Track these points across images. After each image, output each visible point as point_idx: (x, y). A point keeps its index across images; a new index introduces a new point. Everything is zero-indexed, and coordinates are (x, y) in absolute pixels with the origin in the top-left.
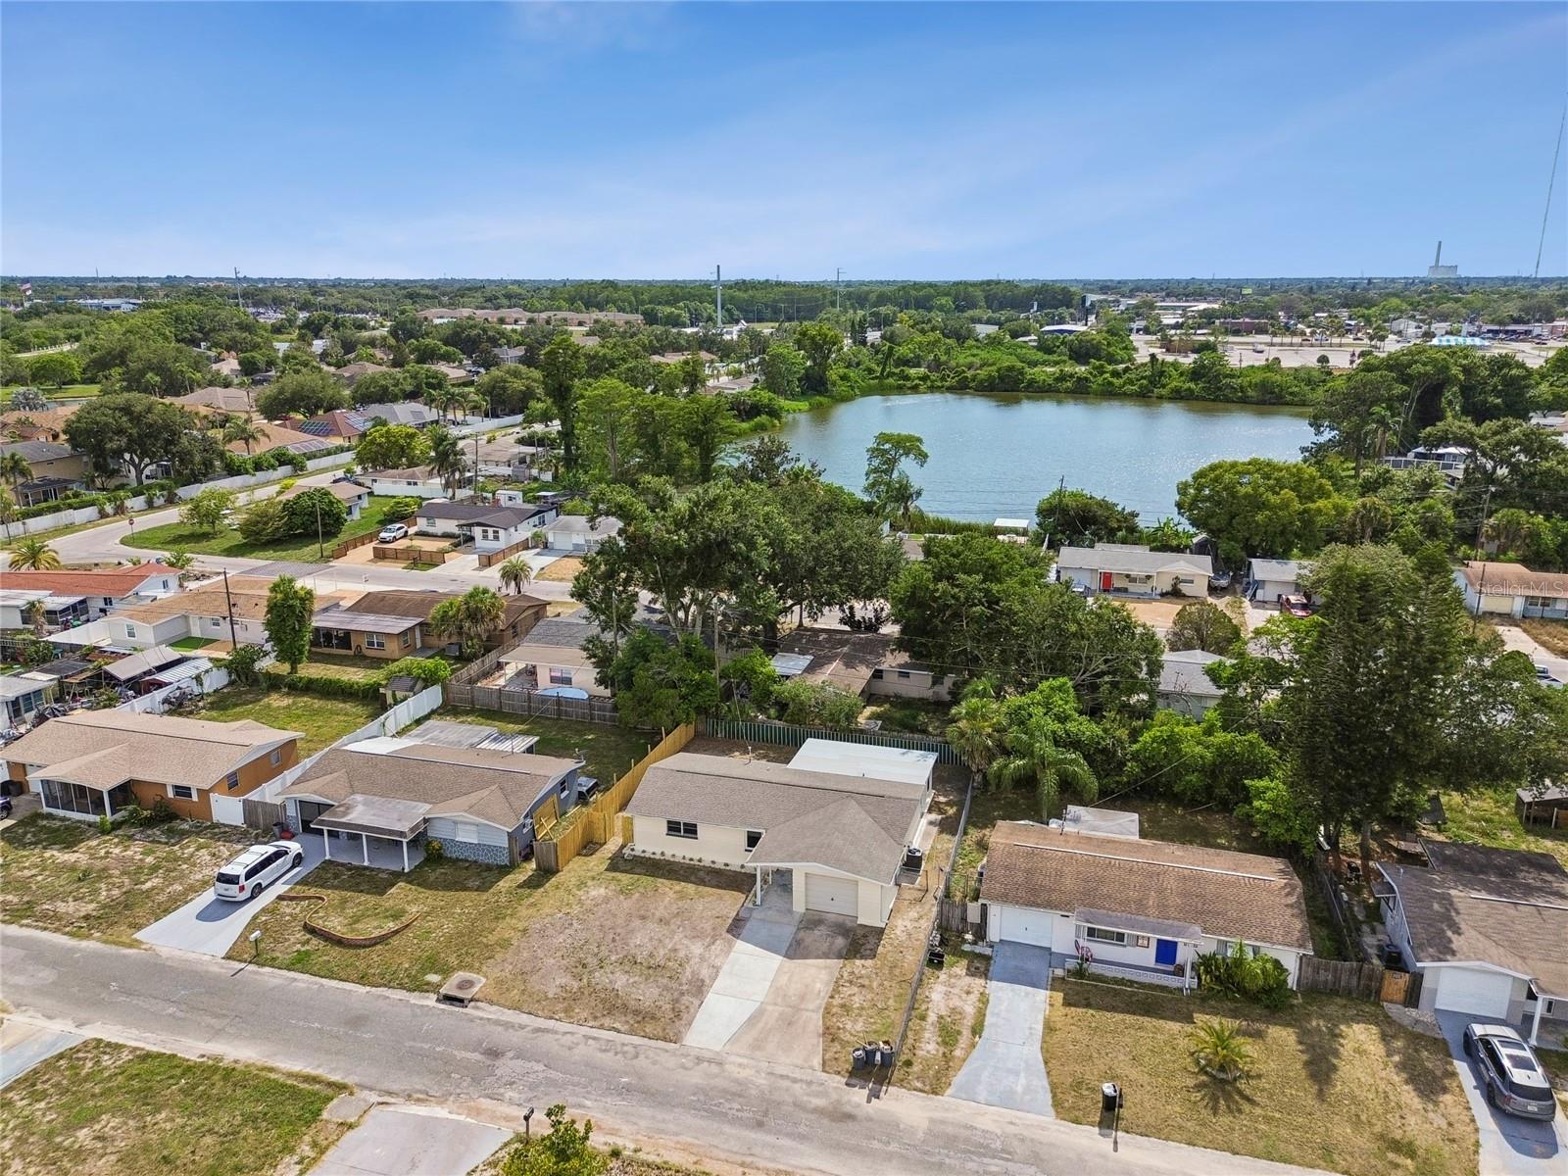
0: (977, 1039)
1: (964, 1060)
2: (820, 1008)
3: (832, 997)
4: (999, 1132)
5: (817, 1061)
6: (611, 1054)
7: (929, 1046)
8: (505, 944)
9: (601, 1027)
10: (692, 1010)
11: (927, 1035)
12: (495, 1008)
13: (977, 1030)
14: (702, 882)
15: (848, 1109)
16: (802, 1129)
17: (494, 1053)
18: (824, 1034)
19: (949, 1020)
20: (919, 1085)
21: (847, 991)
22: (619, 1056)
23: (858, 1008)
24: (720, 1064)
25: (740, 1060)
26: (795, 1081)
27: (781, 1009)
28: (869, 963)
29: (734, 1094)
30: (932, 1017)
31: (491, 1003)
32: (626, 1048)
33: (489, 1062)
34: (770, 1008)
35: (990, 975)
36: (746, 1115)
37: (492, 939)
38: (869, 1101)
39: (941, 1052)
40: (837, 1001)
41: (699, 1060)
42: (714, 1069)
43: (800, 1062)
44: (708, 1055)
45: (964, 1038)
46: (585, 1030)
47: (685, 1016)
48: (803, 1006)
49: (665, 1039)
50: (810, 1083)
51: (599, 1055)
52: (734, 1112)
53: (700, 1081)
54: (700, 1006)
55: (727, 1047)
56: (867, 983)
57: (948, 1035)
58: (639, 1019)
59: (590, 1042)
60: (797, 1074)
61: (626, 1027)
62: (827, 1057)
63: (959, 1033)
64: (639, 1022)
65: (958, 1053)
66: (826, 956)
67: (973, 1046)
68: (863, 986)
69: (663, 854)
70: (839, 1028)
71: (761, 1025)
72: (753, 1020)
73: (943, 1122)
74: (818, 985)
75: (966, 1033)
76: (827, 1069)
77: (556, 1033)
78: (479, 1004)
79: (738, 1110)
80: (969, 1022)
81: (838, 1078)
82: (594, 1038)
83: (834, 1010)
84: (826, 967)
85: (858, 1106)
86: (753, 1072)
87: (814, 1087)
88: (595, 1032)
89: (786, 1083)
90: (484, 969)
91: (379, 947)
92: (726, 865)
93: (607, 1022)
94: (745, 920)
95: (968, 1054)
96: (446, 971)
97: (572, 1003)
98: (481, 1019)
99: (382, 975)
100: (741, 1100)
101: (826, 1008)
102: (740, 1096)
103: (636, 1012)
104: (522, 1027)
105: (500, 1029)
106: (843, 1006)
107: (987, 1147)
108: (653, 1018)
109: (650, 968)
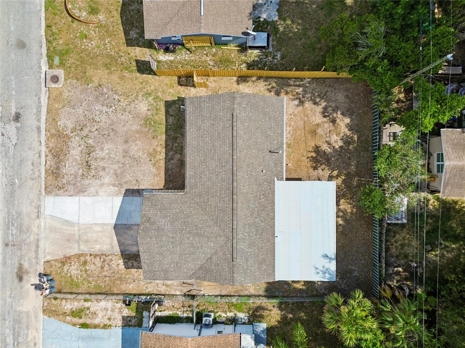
0: (78, 326)
1: (64, 322)
2: (82, 251)
3: (91, 255)
4: (29, 339)
5: (49, 258)
6: (32, 167)
7: (68, 306)
8: (88, 81)
9: (47, 156)
10: (66, 193)
11: (76, 303)
12: (46, 101)
13: (84, 326)
14: (168, 160)
15: (25, 277)
16: (9, 262)
17: (17, 117)
18: (66, 257)
19: (88, 312)
20: (46, 304)
21: (97, 261)
22: (32, 172)
23: (86, 269)
24: (38, 217)
25: (43, 224)
26: (36, 252)
27: (77, 234)
28: (122, 267)
29: (20, 228)
30: (87, 304)
31: (49, 98)
32: (37, 173)
33: (11, 119)
34: (76, 228)
35: (126, 327)
36: (11, 238)
37: (90, 72)
38: (32, 285)
39: (66, 311)
40: (88, 258)
41: (39, 207)
42: (34, 215)
43: (47, 251)
44: (42, 210)
45: (78, 320)
46: (43, 149)
47: (62, 191)
48: (81, 243)
49: (46, 188)
50: (37, 258)
51: (30, 163)
52: (11, 232)
53: (25, 212)
54: (70, 196)
55: (48, 217)
56: (105, 269)
57: (77, 313)
58: (54, 171)
59: (37, 155)
60: (41, 251)
61: (49, 168)
62: (52, 262)
63: (81, 318)
64: (52, 172)
65: (68, 318)
66: (120, 244)
67: (74, 325)
70: (70, 263)
71: (64, 227)
72: (67, 222)
73: (28, 317)
74: (98, 247)
75: (81, 321)
76: (45, 264)
77: (39, 137)
78: (47, 92)
79: (12, 234)
80: (88, 321)
81: (42, 269)
82: (40, 156)
84: (112, 247)
85: (28, 281)
86: (37, 232)
87: (34, 261)
88: (43, 155)
89: (33, 248)
90: (69, 81)
91: (70, 19)
93: (50, 157)
95: (68, 323)
96: (62, 65)
97: (58, 135)
98: (39, 99)
99: (53, 34)
100: (18, 233)
101: (82, 254)
102: (20, 232)
103: (58, 168)
104: (39, 120)
105: (35, 111)
107: (19, 335)
108: (56, 177)
109: (87, 162)
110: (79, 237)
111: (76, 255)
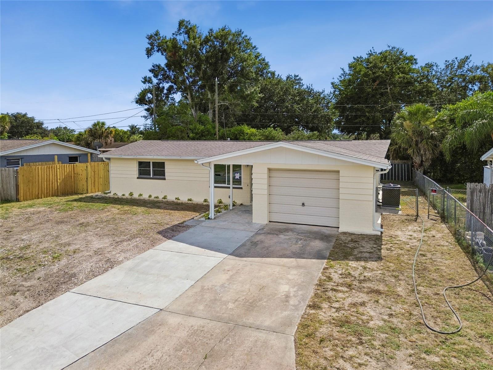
14: (156, 207)
68: (378, 292)
69: (131, 194)
83: (324, 331)
92: (190, 200)
94: (188, 227)
106: (342, 323)
110: (219, 319)
111: (298, 345)
